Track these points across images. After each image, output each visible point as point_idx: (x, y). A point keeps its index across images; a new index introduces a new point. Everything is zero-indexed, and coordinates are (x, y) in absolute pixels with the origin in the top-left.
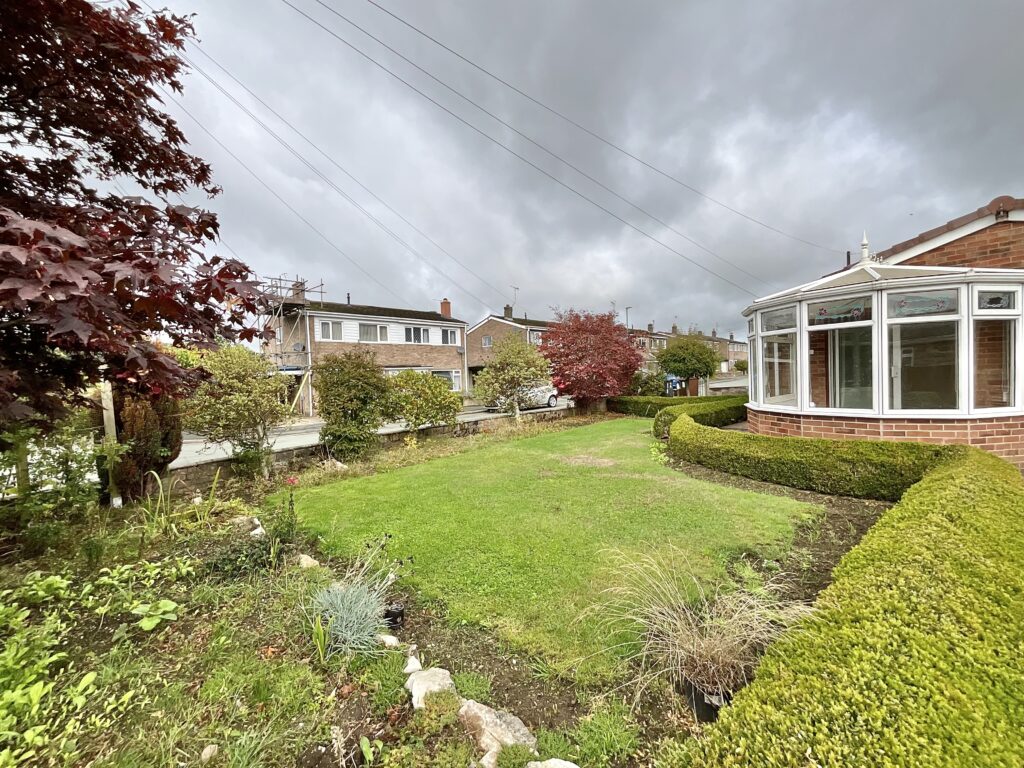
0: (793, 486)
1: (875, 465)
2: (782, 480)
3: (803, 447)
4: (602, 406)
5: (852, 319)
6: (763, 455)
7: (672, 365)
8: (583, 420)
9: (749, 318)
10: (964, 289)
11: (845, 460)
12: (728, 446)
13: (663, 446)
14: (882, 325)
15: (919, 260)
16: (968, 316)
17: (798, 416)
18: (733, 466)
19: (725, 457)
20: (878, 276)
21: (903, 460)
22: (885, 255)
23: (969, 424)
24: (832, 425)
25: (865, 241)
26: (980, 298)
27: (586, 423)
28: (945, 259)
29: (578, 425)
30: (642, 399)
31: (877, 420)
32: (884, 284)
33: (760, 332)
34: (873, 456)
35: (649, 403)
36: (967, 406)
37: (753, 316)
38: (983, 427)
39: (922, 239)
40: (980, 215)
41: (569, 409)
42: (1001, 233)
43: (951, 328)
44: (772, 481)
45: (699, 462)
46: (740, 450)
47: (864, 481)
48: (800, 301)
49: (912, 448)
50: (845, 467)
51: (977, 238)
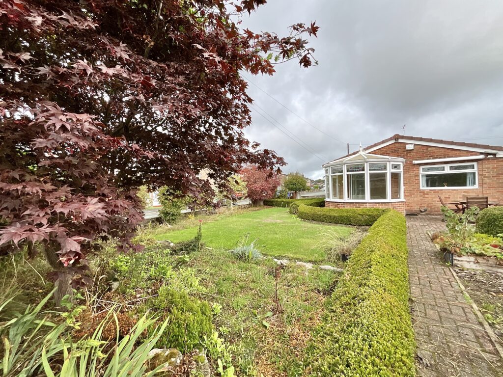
0: (345, 224)
1: (368, 215)
2: (342, 223)
3: (347, 211)
4: (262, 203)
5: (359, 171)
6: (336, 215)
7: (291, 186)
8: (256, 209)
9: (326, 169)
10: (388, 163)
11: (360, 215)
12: (324, 213)
13: (296, 216)
14: (367, 173)
15: (374, 152)
16: (389, 171)
17: (344, 203)
18: (326, 219)
19: (323, 217)
20: (366, 158)
21: (375, 213)
22: (365, 149)
23: (390, 204)
24: (354, 205)
25: (361, 145)
26: (392, 166)
27: (258, 210)
28: (382, 152)
29: (255, 210)
30: (279, 200)
31: (367, 203)
32: (368, 160)
33: (330, 174)
34: (367, 213)
35: (283, 201)
36: (389, 199)
37: (328, 168)
38: (393, 205)
39: (375, 145)
40: (391, 139)
41: (250, 204)
42: (397, 145)
43: (384, 175)
44: (339, 223)
45: (313, 220)
46: (328, 214)
47: (365, 220)
48: (344, 164)
49: (377, 210)
50: (360, 217)
51: (390, 146)
